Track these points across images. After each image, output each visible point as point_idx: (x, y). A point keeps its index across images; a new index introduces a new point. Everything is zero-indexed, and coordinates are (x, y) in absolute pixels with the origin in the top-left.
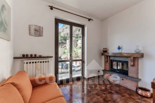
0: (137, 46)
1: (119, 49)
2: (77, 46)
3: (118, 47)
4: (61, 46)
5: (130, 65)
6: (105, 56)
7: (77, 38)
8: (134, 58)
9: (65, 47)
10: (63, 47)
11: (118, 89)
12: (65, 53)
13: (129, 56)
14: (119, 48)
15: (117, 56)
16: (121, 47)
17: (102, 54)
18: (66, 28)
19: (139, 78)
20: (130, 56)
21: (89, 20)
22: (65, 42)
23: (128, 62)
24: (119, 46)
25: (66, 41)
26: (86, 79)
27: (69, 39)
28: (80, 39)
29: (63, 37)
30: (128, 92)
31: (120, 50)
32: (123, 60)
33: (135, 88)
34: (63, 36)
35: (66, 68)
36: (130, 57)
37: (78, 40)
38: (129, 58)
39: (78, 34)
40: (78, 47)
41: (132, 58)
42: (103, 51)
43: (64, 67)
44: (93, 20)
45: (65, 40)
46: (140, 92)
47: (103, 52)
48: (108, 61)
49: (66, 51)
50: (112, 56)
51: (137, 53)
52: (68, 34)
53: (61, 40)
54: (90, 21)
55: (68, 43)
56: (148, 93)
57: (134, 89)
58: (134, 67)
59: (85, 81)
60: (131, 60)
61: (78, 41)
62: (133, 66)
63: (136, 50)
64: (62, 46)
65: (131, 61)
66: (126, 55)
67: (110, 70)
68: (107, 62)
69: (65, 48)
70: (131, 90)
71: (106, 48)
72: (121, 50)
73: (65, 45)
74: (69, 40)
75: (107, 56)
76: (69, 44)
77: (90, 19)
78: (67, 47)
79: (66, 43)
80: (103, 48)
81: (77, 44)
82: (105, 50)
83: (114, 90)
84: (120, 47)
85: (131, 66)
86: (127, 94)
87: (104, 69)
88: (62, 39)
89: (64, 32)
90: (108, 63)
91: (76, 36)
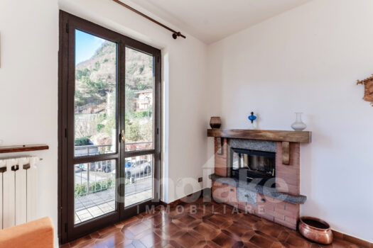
0: (297, 113)
1: (252, 121)
2: (135, 111)
3: (250, 115)
4: (90, 109)
5: (281, 162)
6: (216, 138)
7: (136, 89)
8: (290, 143)
9: (103, 110)
10: (96, 110)
11: (254, 229)
12: (100, 127)
13: (278, 138)
14: (252, 118)
15: (248, 140)
16: (257, 115)
17: (209, 133)
18: (106, 61)
19: (301, 194)
20: (281, 138)
21: (176, 35)
22: (102, 98)
23: (274, 153)
24: (252, 113)
25: (105, 94)
26: (165, 205)
27: (114, 89)
28: (143, 91)
29: (97, 85)
30: (280, 234)
31: (254, 121)
32: (263, 149)
33: (295, 222)
34: (96, 81)
35: (104, 169)
36: (281, 142)
37: (139, 94)
38: (278, 144)
39: (139, 80)
40: (138, 111)
41: (286, 144)
42: (211, 125)
43: (100, 167)
44: (184, 37)
45: (104, 92)
46: (307, 230)
47: (210, 128)
48: (225, 152)
49: (105, 122)
50: (233, 139)
51: (299, 131)
52: (109, 77)
53: (91, 91)
54: (179, 38)
55: (111, 101)
56: (325, 232)
57: (291, 223)
58: (290, 167)
59: (163, 213)
60: (283, 148)
61: (137, 96)
62: (288, 163)
63: (296, 123)
64: (93, 108)
65: (284, 152)
66: (271, 136)
67: (229, 174)
68: (222, 153)
69: (102, 113)
70: (283, 226)
71: (218, 118)
72: (257, 122)
73: (101, 106)
74: (114, 92)
75: (222, 139)
76: (114, 103)
77: (179, 34)
78: (109, 110)
79: (105, 101)
80: (212, 118)
81: (135, 104)
82: (217, 122)
83: (247, 235)
84: (254, 115)
85: (284, 164)
86: (280, 241)
87: (213, 172)
88: (92, 89)
89: (100, 72)
90: (225, 156)
91: (132, 84)
